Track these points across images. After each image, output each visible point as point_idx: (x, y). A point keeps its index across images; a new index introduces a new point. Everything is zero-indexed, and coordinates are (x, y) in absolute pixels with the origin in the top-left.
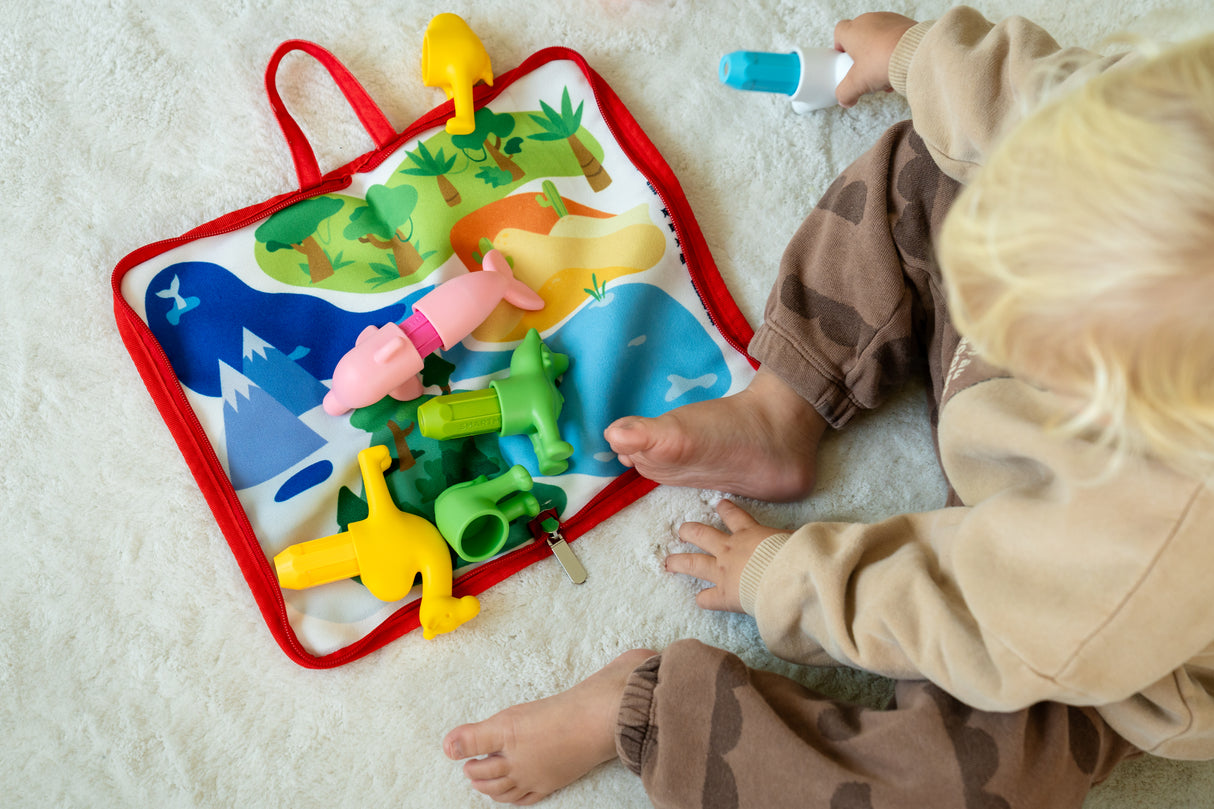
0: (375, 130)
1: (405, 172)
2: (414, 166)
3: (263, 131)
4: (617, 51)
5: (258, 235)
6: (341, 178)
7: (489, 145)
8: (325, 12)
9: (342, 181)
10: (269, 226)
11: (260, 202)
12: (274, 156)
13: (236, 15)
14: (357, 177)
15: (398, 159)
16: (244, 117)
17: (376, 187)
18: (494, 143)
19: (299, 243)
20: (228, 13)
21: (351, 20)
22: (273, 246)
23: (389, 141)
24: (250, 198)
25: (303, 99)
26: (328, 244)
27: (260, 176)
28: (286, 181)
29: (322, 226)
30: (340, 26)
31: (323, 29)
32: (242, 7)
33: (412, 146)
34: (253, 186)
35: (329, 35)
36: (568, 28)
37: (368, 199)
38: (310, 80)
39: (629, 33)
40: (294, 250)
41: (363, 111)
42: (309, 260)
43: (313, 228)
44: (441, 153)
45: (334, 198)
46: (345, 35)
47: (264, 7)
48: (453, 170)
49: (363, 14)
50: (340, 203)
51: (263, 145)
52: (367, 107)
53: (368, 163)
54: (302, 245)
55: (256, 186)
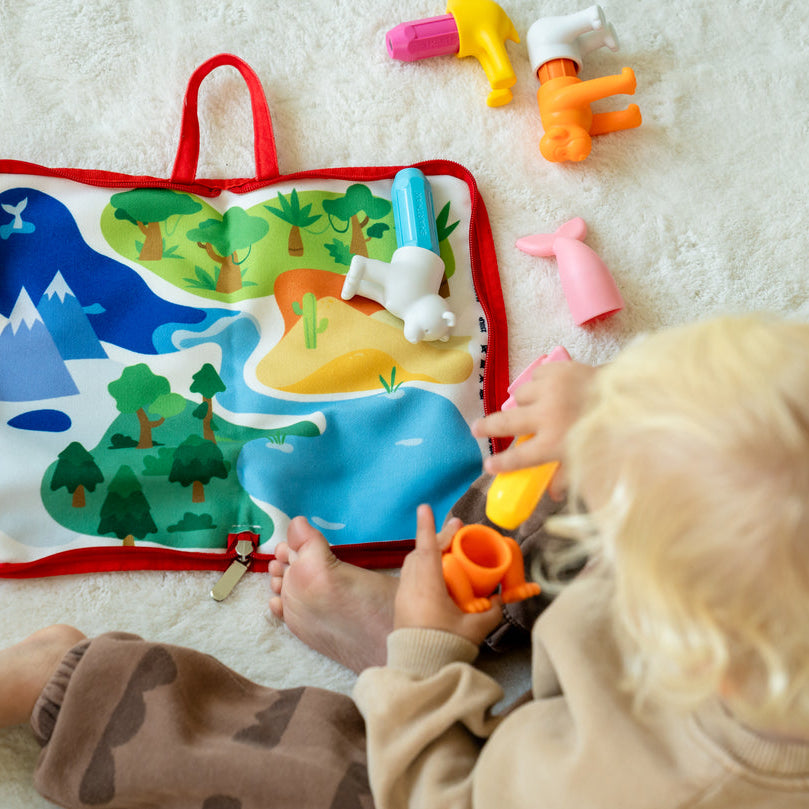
0: (262, 162)
1: (270, 209)
2: (279, 206)
3: (170, 120)
4: (514, 202)
5: (113, 200)
6: (212, 188)
7: (355, 221)
8: (282, 52)
9: (211, 190)
10: (126, 196)
11: (132, 174)
12: (167, 144)
13: (206, 20)
14: (226, 194)
15: (268, 195)
16: (161, 102)
17: (236, 209)
18: (361, 220)
19: (145, 223)
20: (200, 14)
21: (299, 68)
22: (121, 214)
23: (269, 175)
24: (126, 167)
25: (219, 111)
26: (169, 235)
27: (145, 154)
28: (165, 168)
29: (172, 219)
30: (287, 69)
31: (271, 65)
32: (215, 16)
33: (286, 190)
34: (134, 158)
35: (274, 71)
36: (482, 164)
37: (226, 217)
38: (235, 99)
39: (533, 193)
40: (137, 227)
41: (261, 141)
42: (146, 241)
43: (164, 216)
44: (309, 207)
45: (196, 201)
46: (287, 78)
47: (233, 24)
48: (310, 228)
49: (312, 68)
50: (198, 207)
51: (163, 130)
52: (266, 139)
53: (241, 186)
54: (147, 226)
55: (137, 160)
